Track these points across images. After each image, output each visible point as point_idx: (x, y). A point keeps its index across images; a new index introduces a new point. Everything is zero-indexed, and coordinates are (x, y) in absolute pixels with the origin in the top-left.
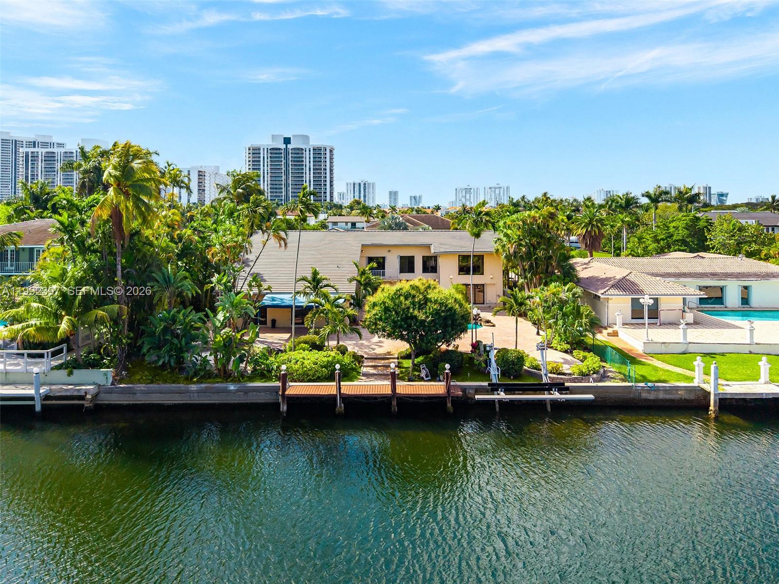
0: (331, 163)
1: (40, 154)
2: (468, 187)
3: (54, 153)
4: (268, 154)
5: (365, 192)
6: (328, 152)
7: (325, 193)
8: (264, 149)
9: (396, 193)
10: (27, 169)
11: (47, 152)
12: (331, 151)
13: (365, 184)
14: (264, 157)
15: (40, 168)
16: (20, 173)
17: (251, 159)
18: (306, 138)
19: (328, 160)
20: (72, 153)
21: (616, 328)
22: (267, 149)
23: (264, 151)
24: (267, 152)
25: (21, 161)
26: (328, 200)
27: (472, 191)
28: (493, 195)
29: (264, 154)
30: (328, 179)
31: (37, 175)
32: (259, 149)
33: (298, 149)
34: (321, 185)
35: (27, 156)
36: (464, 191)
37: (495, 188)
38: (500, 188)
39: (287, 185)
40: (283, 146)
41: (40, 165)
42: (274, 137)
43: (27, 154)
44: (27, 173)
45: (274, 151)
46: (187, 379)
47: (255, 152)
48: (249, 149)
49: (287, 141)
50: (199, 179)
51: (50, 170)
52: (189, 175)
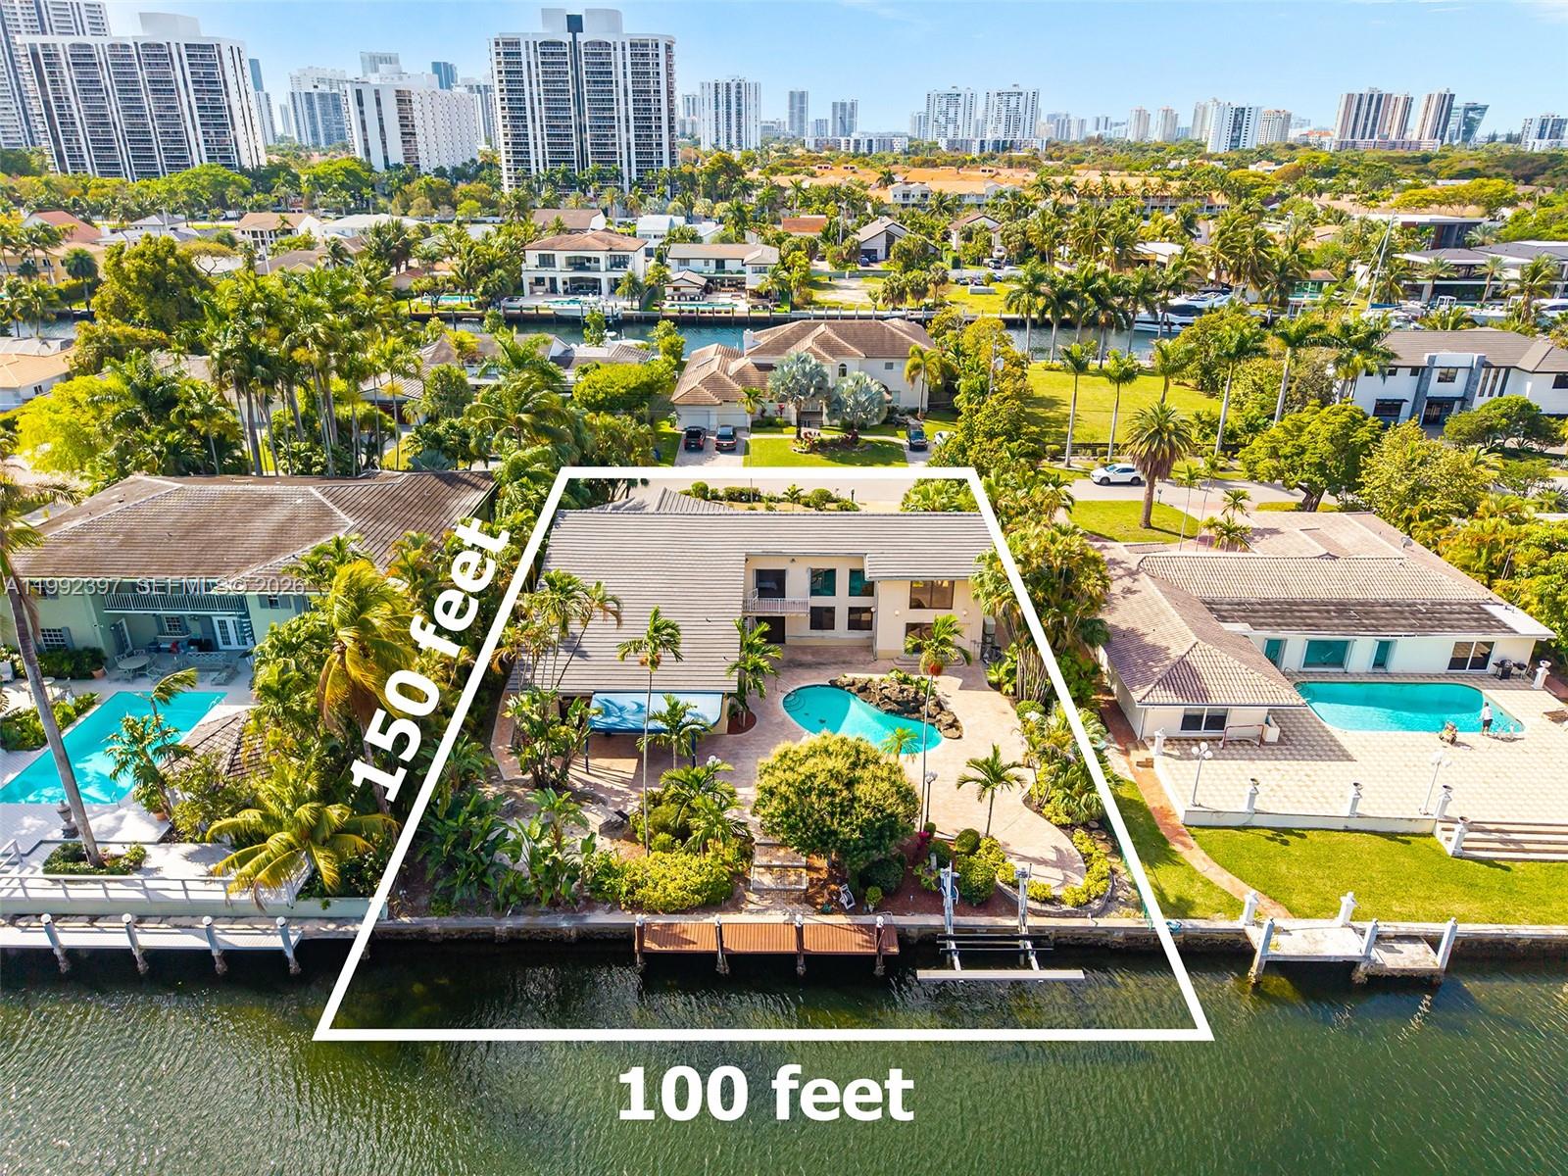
0: (669, 75)
1: (60, 47)
2: (955, 91)
3: (89, 46)
4: (536, 57)
5: (739, 105)
6: (662, 51)
7: (659, 145)
8: (527, 43)
9: (802, 96)
10: (42, 84)
11: (73, 45)
12: (668, 47)
13: (739, 86)
14: (529, 64)
15: (68, 82)
16: (31, 95)
17: (502, 68)
18: (613, 17)
19: (662, 69)
20: (127, 46)
21: (1153, 752)
22: (536, 43)
23: (527, 48)
24: (536, 51)
25: (26, 68)
26: (666, 165)
27: (961, 100)
28: (1004, 109)
29: (528, 56)
30: (664, 114)
31: (67, 99)
32: (518, 44)
33: (600, 44)
34: (650, 127)
35: (35, 55)
36: (944, 100)
37: (1010, 94)
38: (1020, 94)
39: (581, 129)
40: (567, 38)
41: (69, 76)
42: (547, 14)
43: (33, 47)
44: (45, 94)
45: (549, 47)
46: (496, 908)
47: (509, 50)
48: (497, 44)
49: (575, 23)
50: (400, 110)
51: (90, 87)
52: (378, 101)
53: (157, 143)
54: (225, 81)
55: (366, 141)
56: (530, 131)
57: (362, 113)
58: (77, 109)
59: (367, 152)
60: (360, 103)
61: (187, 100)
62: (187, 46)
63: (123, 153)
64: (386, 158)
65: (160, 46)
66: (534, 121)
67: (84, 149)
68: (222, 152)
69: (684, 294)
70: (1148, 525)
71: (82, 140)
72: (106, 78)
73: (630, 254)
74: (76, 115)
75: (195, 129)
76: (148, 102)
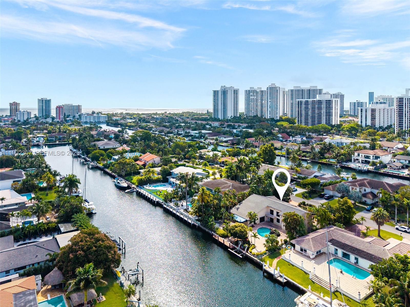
1: (303, 101)
3: (308, 101)
4: (408, 102)
8: (406, 99)
10: (298, 108)
14: (405, 103)
22: (408, 98)
23: (405, 99)
24: (408, 100)
29: (405, 102)
31: (302, 110)
32: (403, 99)
41: (303, 106)
43: (298, 101)
47: (400, 100)
48: (397, 99)
50: (372, 113)
51: (307, 108)
52: (366, 111)
53: (316, 119)
54: (332, 107)
55: (362, 120)
56: (404, 119)
57: (362, 114)
58: (303, 112)
59: (361, 122)
60: (362, 111)
61: (324, 111)
62: (326, 100)
63: (310, 121)
64: (366, 124)
65: (321, 101)
66: (405, 117)
67: (303, 119)
68: (328, 121)
69: (393, 168)
70: (379, 236)
71: (303, 118)
72: (310, 107)
73: (380, 156)
74: (303, 113)
75: (324, 116)
76: (316, 111)
